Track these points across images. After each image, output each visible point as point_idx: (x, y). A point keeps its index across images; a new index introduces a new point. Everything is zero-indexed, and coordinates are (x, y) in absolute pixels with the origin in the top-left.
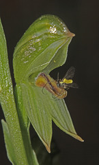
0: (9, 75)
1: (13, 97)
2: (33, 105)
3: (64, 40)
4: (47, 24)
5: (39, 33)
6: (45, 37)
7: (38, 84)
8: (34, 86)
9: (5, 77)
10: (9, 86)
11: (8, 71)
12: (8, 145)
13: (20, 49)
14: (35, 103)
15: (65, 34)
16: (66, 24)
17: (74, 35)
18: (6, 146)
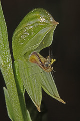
0: (9, 53)
1: (12, 70)
2: (27, 76)
3: (51, 27)
4: (37, 15)
5: (32, 22)
6: (36, 25)
7: (31, 60)
8: (28, 62)
9: (6, 55)
10: (9, 62)
11: (8, 51)
12: (8, 107)
13: (18, 33)
14: (28, 75)
15: (51, 22)
16: (52, 15)
17: (58, 23)
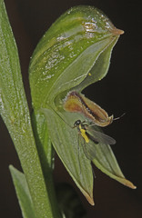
0: (24, 97)
1: (31, 129)
2: (63, 138)
3: (108, 41)
4: (80, 18)
5: (69, 34)
6: (78, 38)
9: (18, 101)
11: (23, 92)
12: (22, 201)
13: (42, 57)
14: (66, 136)
15: (109, 31)
16: (109, 17)
17: (123, 32)
18: (20, 202)
